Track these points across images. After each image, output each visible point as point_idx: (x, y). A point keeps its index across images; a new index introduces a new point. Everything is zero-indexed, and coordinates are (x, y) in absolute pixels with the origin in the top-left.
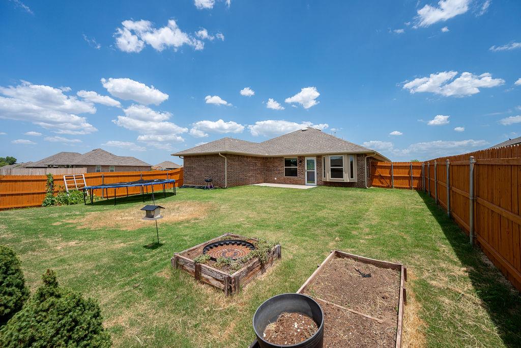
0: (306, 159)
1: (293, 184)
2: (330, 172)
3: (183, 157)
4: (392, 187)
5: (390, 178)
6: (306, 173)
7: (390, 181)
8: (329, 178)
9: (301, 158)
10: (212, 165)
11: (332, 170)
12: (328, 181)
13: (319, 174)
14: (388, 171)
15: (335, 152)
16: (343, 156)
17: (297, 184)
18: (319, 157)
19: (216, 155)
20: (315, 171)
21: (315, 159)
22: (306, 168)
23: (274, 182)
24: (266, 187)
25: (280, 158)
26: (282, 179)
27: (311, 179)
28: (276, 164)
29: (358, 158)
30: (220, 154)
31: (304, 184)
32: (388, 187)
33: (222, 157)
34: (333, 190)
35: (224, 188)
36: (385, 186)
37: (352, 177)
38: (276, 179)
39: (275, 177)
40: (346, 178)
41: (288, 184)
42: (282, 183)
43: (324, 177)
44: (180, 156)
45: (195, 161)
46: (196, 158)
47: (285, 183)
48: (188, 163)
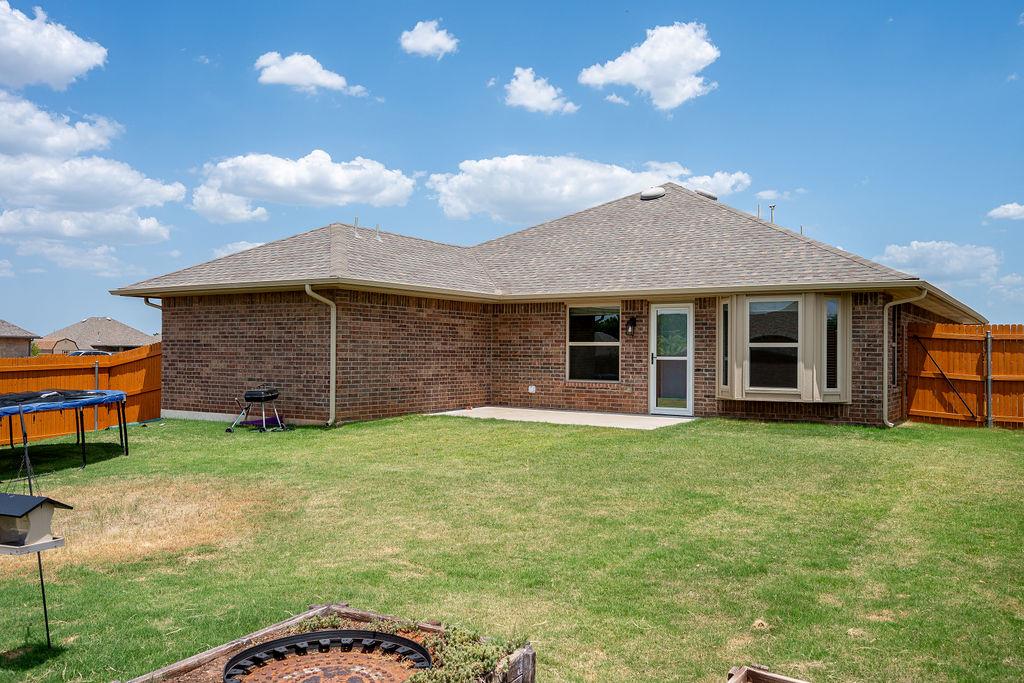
0: (655, 311)
1: (601, 410)
2: (747, 364)
3: (159, 302)
4: (984, 423)
5: (980, 388)
6: (653, 369)
7: (980, 400)
8: (741, 387)
9: (636, 308)
10: (275, 334)
11: (755, 356)
12: (737, 396)
13: (704, 370)
14: (972, 359)
15: (769, 282)
16: (799, 299)
17: (615, 408)
18: (705, 302)
19: (290, 295)
20: (690, 359)
21: (688, 310)
22: (653, 347)
23: (527, 402)
24: (493, 420)
25: (548, 308)
26: (558, 389)
27: (670, 391)
28: (535, 332)
29: (859, 308)
30: (308, 289)
31: (646, 412)
32: (970, 422)
33: (317, 303)
34: (758, 436)
35: (326, 427)
36: (959, 416)
37: (832, 383)
38: (532, 389)
39: (528, 382)
40: (809, 386)
41: (581, 409)
42: (559, 408)
43: (726, 383)
44: (146, 296)
45: (211, 317)
46: (214, 308)
47: (570, 406)
48: (181, 325)
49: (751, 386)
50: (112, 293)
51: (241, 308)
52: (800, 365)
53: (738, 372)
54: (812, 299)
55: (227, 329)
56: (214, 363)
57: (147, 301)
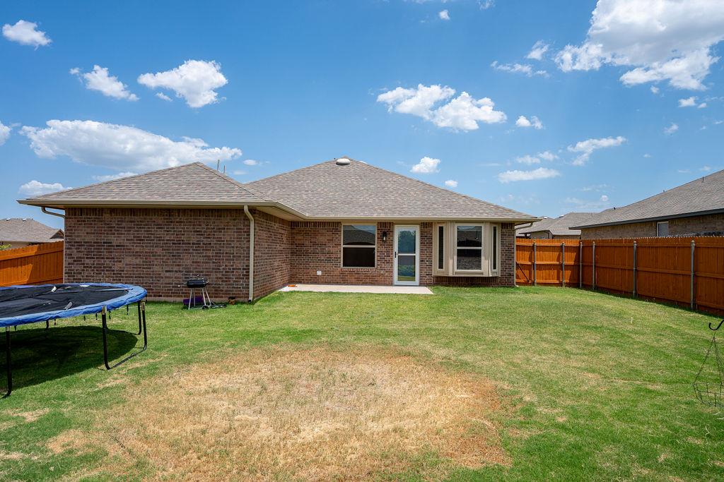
0: (397, 231)
1: (365, 284)
2: (456, 257)
4: (533, 284)
5: (531, 267)
6: (396, 261)
7: (530, 274)
8: (452, 268)
9: (386, 227)
10: (194, 239)
11: (460, 253)
12: (451, 275)
13: (426, 261)
14: (527, 254)
15: (468, 217)
16: (482, 225)
17: (373, 282)
18: (426, 225)
20: (417, 255)
21: (416, 230)
22: (396, 249)
23: (316, 281)
25: (334, 225)
26: (337, 273)
27: (406, 274)
28: (321, 239)
30: (246, 208)
31: (391, 284)
32: (526, 284)
34: (469, 294)
36: (522, 281)
37: (495, 268)
38: (319, 273)
39: (317, 268)
40: (486, 268)
41: (352, 284)
42: (337, 283)
43: (441, 267)
44: (44, 206)
45: (124, 224)
46: (128, 218)
47: (345, 282)
48: (89, 230)
49: (458, 268)
50: (20, 202)
51: (160, 220)
52: (483, 258)
53: (451, 262)
54: (488, 225)
55: (143, 234)
56: (128, 260)
57: (44, 210)
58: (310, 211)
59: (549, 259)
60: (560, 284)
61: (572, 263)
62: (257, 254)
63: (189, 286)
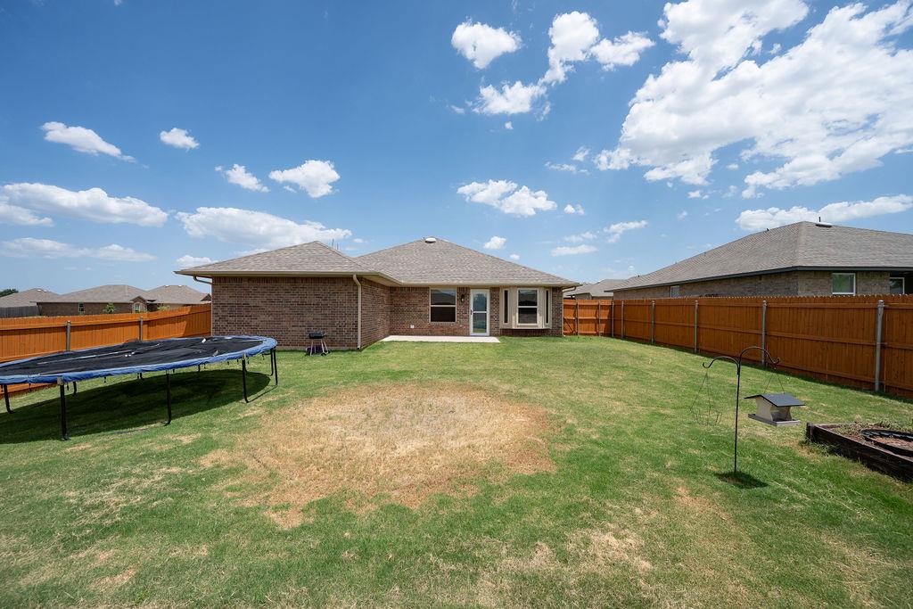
0: (473, 294)
1: (448, 335)
2: (517, 314)
4: (576, 334)
5: (575, 321)
6: (471, 317)
7: (574, 326)
8: (515, 322)
9: (463, 291)
11: (521, 311)
12: (514, 328)
13: (494, 317)
14: (572, 311)
15: (527, 283)
16: (538, 289)
17: (454, 334)
18: (494, 289)
20: (488, 312)
21: (487, 294)
22: (472, 308)
23: (410, 333)
25: (423, 290)
26: (426, 327)
27: (480, 327)
28: (414, 301)
29: (554, 293)
30: (355, 277)
31: (469, 336)
32: (571, 334)
35: (358, 351)
36: (568, 332)
37: (547, 321)
38: (412, 327)
39: (410, 323)
40: (540, 323)
41: (437, 335)
42: (426, 335)
43: (506, 321)
44: (195, 275)
45: (259, 290)
46: (262, 285)
47: (432, 334)
48: (231, 294)
49: (519, 322)
50: (177, 273)
51: (287, 286)
52: (538, 314)
53: (514, 318)
54: (542, 289)
55: (274, 297)
56: (262, 317)
57: (196, 279)
58: (404, 280)
59: (589, 315)
60: (598, 334)
61: (606, 318)
62: (364, 312)
63: (310, 338)
